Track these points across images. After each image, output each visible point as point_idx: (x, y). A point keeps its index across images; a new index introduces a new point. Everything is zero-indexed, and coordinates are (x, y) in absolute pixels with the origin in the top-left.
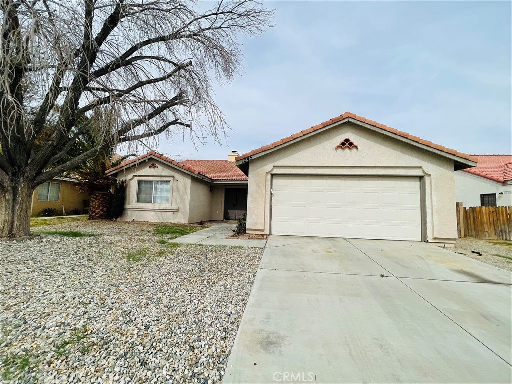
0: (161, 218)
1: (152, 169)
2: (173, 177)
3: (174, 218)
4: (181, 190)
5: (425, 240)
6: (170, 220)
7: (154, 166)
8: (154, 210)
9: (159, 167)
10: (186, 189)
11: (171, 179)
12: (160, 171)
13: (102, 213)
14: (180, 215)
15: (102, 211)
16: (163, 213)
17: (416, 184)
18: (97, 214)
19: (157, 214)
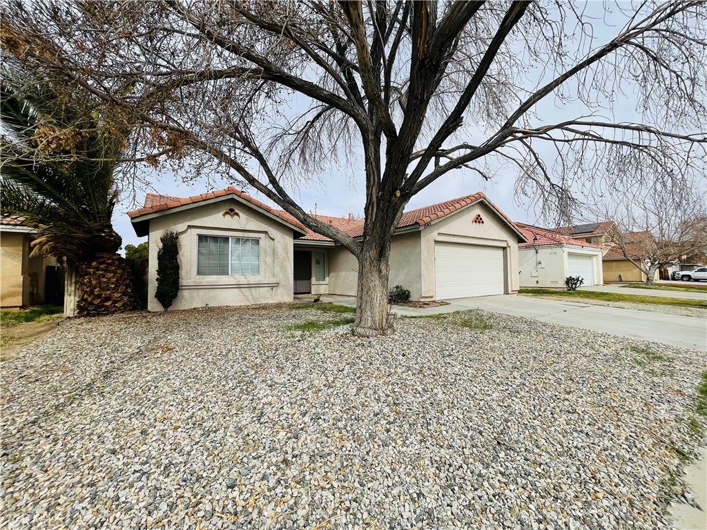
0: (250, 298)
1: (228, 217)
2: (266, 232)
3: (272, 296)
4: (280, 253)
5: (506, 292)
6: (266, 298)
7: (231, 212)
8: (239, 286)
9: (241, 214)
10: (287, 252)
11: (262, 236)
12: (243, 221)
13: (126, 299)
14: (280, 290)
15: (124, 294)
16: (253, 289)
17: (501, 252)
18: (115, 302)
19: (242, 293)
